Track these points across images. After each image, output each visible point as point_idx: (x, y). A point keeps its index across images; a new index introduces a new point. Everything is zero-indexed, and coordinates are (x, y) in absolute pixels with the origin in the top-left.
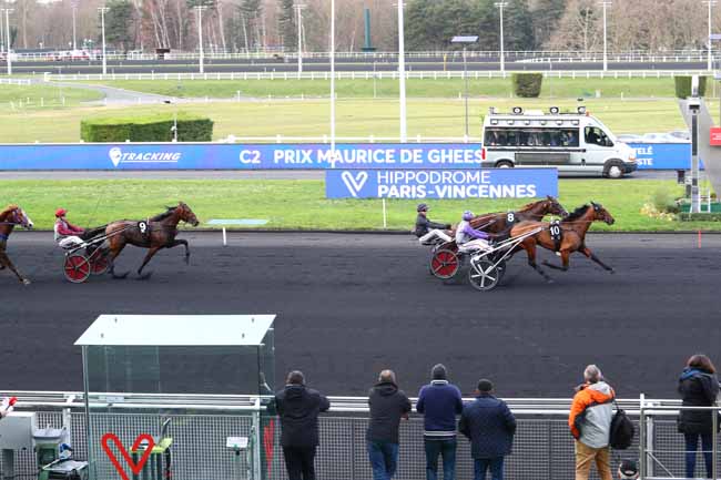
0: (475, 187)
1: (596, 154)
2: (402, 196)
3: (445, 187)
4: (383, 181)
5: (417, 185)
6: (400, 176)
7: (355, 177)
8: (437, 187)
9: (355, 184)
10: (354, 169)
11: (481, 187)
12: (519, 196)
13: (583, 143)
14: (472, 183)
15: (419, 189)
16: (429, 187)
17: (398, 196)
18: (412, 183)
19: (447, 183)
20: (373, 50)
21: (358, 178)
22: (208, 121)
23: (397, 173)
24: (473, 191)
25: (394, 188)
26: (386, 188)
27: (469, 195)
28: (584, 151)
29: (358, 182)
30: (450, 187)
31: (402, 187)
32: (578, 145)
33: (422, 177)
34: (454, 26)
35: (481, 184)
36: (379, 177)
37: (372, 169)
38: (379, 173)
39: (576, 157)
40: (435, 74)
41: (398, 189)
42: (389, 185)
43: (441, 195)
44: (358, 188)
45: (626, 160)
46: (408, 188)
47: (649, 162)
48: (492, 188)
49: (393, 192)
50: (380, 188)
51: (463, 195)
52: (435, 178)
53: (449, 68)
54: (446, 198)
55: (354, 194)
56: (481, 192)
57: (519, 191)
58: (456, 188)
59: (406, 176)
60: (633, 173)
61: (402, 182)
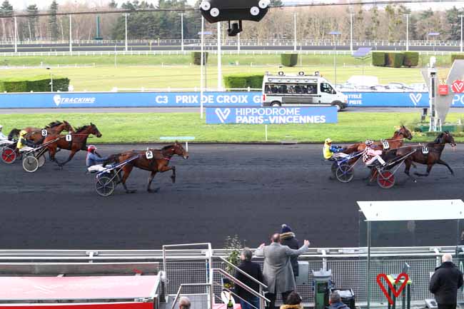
0: (291, 117)
1: (326, 98)
2: (250, 122)
3: (274, 117)
4: (239, 114)
5: (259, 116)
6: (248, 111)
7: (223, 111)
8: (270, 117)
9: (223, 115)
10: (223, 107)
11: (294, 117)
12: (316, 122)
13: (319, 92)
14: (289, 115)
15: (260, 117)
16: (265, 117)
17: (247, 122)
18: (256, 115)
19: (275, 115)
20: (101, 39)
21: (225, 112)
22: (67, 79)
23: (247, 109)
24: (290, 119)
25: (245, 118)
26: (241, 117)
27: (288, 121)
28: (320, 96)
29: (225, 114)
30: (277, 117)
31: (250, 117)
32: (316, 93)
33: (261, 112)
34: (146, 26)
35: (294, 115)
36: (237, 112)
37: (233, 107)
38: (237, 109)
39: (316, 99)
40: (147, 52)
41: (248, 118)
42: (243, 116)
43: (272, 121)
44: (225, 118)
45: (343, 102)
46: (254, 118)
47: (360, 103)
48: (301, 117)
49: (245, 120)
50: (237, 117)
51: (284, 122)
52: (269, 112)
53: (153, 49)
54: (275, 123)
55: (222, 121)
56: (295, 119)
57: (316, 120)
58: (280, 117)
59: (252, 110)
60: (346, 108)
61: (250, 114)
